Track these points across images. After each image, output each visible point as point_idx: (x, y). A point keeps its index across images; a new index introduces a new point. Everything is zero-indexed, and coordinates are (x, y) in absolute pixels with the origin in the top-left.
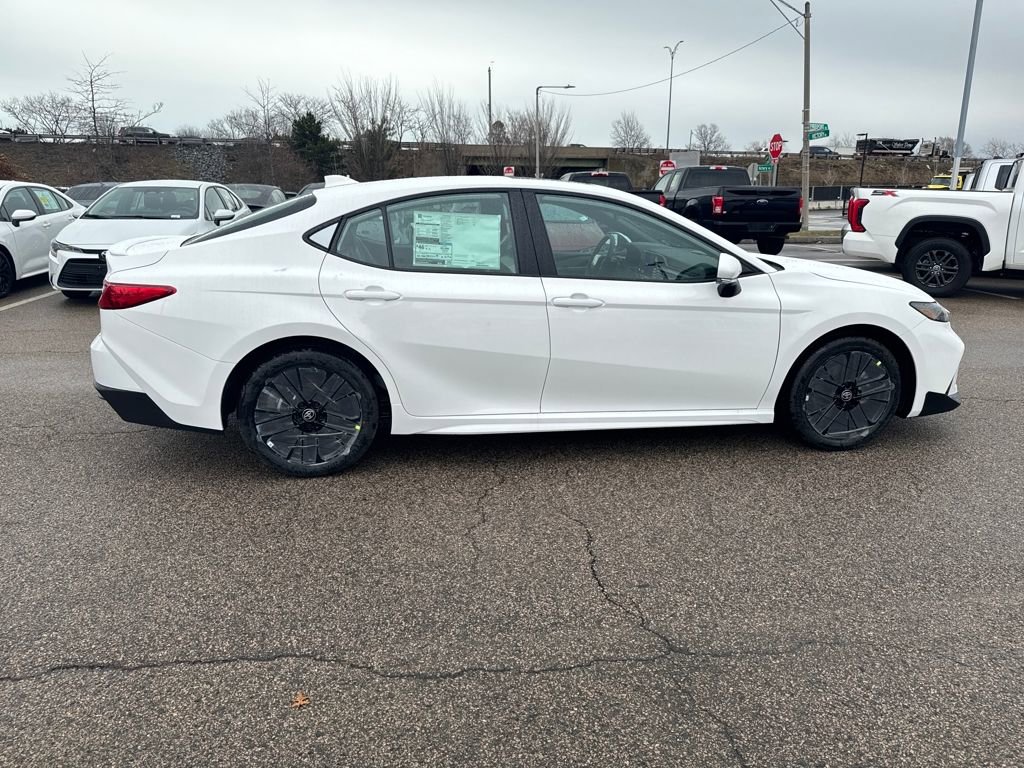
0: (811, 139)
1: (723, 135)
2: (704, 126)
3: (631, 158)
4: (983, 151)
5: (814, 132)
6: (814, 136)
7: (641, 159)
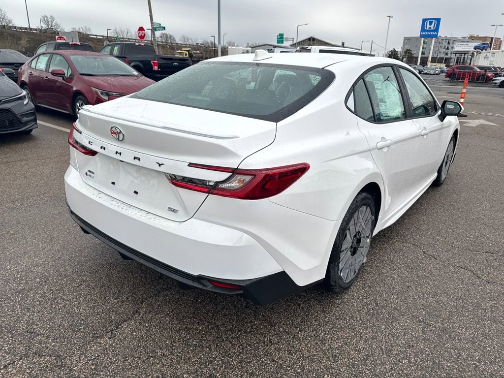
0: (156, 30)
1: (58, 22)
2: (46, 16)
3: (11, 32)
4: (180, 40)
5: (157, 27)
6: (157, 29)
7: (17, 33)
